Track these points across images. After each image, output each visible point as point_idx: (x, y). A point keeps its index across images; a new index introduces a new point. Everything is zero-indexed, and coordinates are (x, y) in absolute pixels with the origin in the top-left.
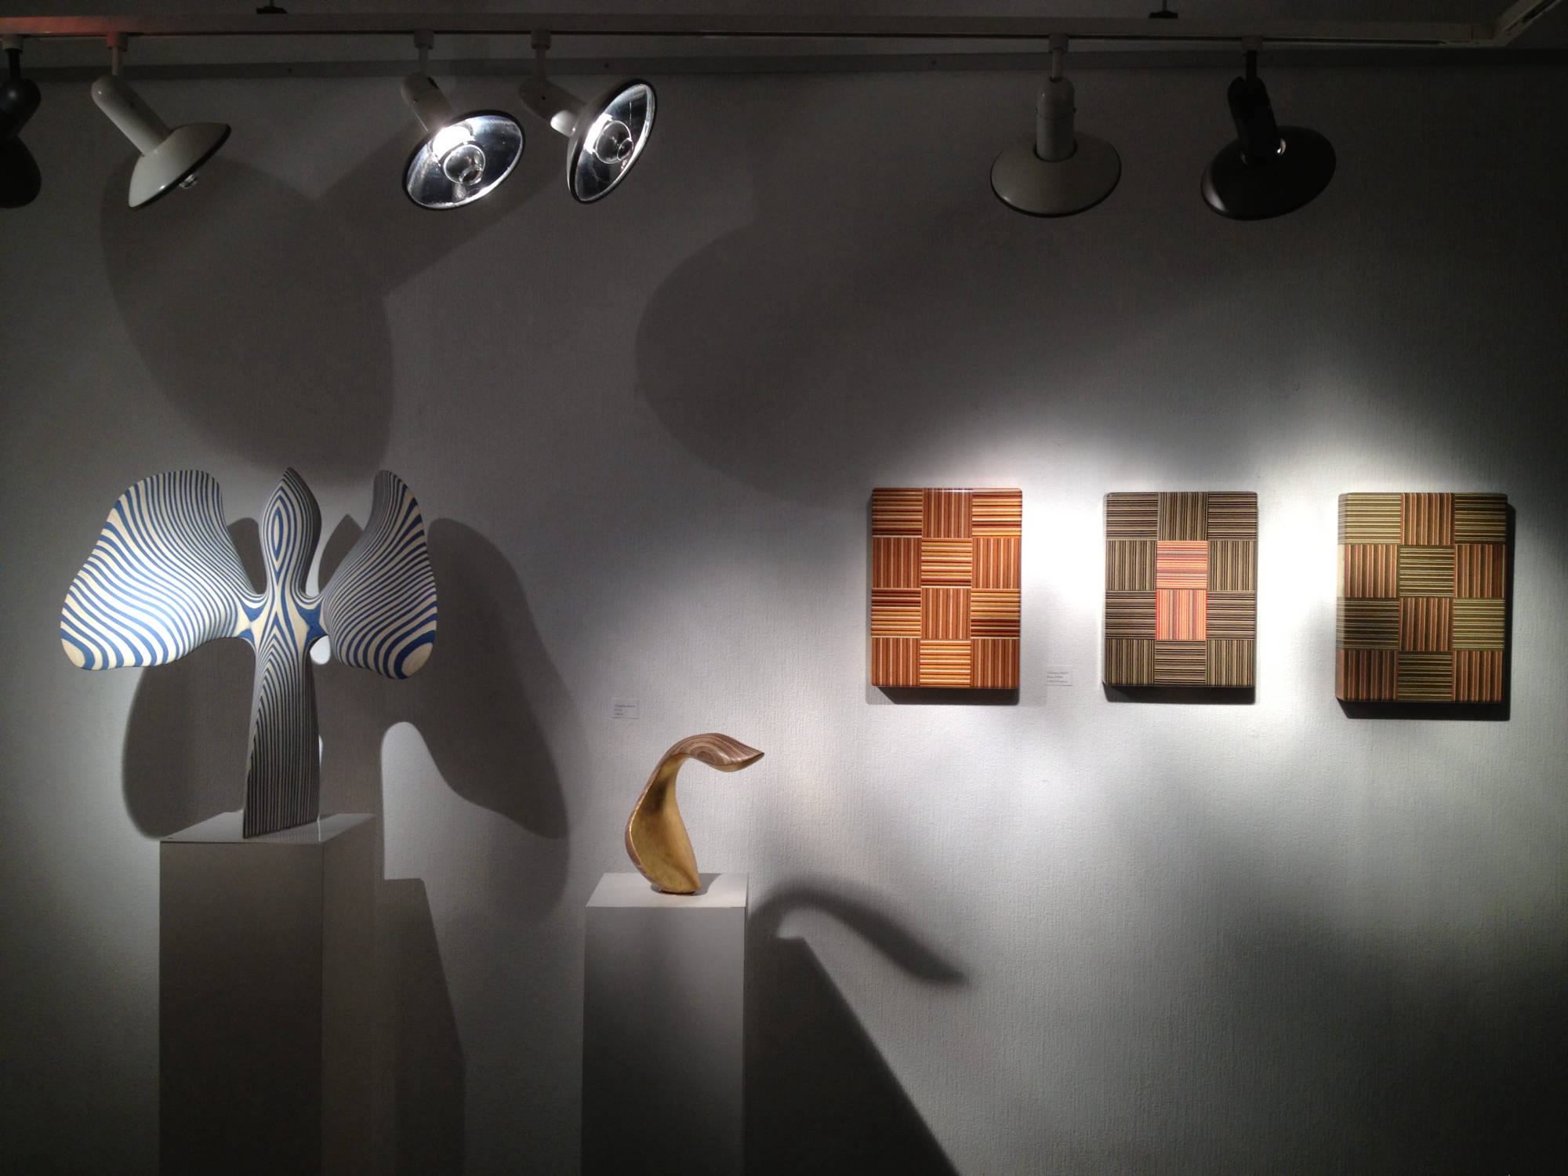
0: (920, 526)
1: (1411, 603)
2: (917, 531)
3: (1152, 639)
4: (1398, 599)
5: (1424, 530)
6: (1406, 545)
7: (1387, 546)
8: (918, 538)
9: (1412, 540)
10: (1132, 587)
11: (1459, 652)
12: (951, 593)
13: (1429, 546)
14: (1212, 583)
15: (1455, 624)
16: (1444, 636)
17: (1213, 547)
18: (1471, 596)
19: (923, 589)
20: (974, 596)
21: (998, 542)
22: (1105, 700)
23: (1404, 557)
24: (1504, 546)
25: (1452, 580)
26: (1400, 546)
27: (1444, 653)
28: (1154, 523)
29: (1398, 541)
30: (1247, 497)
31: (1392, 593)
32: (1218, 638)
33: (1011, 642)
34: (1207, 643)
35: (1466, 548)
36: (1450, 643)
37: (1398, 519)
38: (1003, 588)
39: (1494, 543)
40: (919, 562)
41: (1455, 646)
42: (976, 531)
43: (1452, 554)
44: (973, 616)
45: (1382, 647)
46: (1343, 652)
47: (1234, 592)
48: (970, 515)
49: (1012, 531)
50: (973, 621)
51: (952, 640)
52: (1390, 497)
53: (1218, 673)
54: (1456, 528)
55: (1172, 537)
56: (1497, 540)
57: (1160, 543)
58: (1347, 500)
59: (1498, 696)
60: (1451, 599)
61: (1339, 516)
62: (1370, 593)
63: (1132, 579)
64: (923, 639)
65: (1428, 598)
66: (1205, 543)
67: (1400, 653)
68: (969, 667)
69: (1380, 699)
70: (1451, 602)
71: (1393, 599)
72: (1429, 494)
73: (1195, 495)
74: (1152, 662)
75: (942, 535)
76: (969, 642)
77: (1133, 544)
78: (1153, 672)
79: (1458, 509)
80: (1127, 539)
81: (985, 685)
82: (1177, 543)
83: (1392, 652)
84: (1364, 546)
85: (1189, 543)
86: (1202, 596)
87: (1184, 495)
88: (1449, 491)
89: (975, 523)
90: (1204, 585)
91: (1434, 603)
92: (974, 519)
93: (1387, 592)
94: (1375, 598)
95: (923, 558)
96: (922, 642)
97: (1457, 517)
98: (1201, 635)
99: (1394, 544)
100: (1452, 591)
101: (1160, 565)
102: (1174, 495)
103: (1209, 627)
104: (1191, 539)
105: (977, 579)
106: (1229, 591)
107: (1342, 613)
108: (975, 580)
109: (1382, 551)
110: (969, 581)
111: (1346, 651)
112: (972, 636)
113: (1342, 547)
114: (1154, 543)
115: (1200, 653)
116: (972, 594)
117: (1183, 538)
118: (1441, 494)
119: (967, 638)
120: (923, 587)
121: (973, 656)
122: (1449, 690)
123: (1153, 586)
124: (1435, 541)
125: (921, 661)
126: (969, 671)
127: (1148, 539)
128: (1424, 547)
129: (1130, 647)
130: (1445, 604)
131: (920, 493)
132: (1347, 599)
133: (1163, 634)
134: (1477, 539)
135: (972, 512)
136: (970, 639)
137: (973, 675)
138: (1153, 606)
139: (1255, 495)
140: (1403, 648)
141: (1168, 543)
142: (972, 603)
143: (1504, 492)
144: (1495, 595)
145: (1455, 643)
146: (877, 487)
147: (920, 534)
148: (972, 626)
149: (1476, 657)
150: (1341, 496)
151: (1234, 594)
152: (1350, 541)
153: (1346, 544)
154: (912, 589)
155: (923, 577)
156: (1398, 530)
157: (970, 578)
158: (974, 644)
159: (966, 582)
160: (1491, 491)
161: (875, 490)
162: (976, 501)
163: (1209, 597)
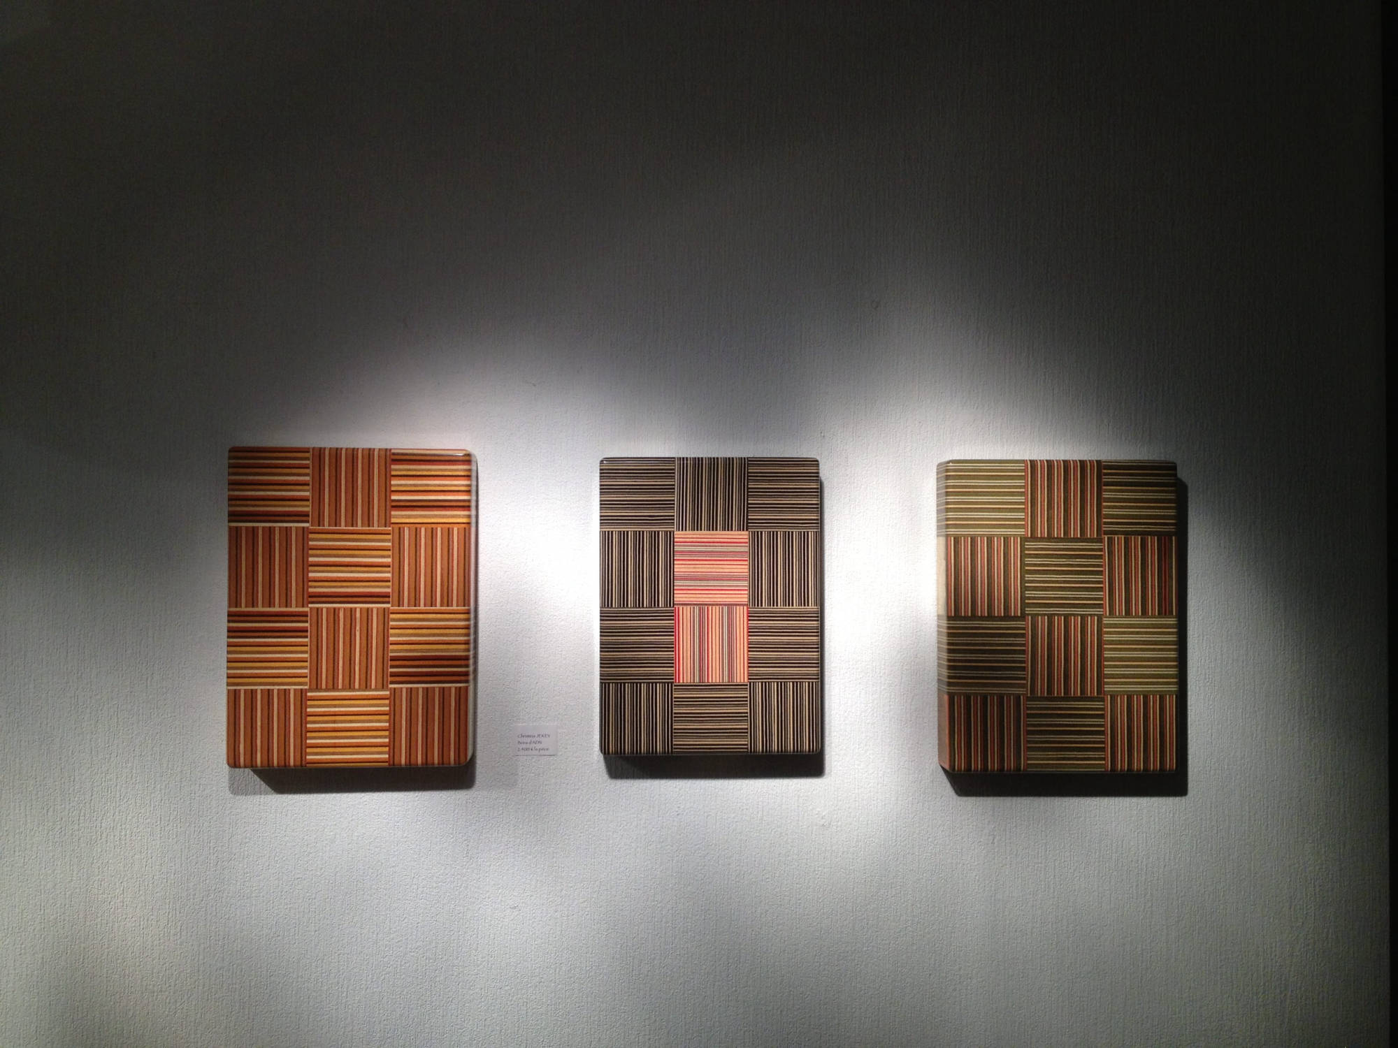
0: (306, 508)
1: (1042, 624)
2: (303, 516)
3: (669, 683)
4: (1023, 617)
5: (1058, 513)
6: (1034, 538)
7: (1007, 539)
8: (303, 528)
9: (1042, 531)
10: (637, 602)
11: (1113, 698)
12: (358, 615)
13: (1067, 539)
14: (755, 598)
15: (1107, 654)
16: (1092, 674)
17: (756, 540)
18: (1128, 613)
19: (311, 608)
20: (394, 620)
21: (433, 533)
22: (606, 776)
23: (1030, 556)
24: (1174, 538)
25: (1101, 589)
26: (1024, 539)
27: (1091, 699)
28: (668, 505)
29: (1021, 532)
30: (804, 465)
31: (1015, 610)
32: (766, 680)
33: (453, 691)
34: (751, 686)
35: (1119, 540)
36: (1100, 684)
37: (1022, 499)
38: (441, 606)
39: (1159, 534)
40: (305, 566)
41: (1107, 688)
42: (396, 517)
43: (1101, 550)
44: (393, 650)
45: (1003, 690)
46: (946, 697)
47: (787, 608)
48: (387, 490)
49: (453, 516)
50: (393, 659)
51: (359, 690)
52: (1010, 466)
53: (767, 734)
54: (1105, 511)
55: (696, 526)
56: (1166, 529)
57: (679, 535)
58: (947, 471)
59: (1171, 763)
60: (1100, 618)
61: (937, 494)
62: (982, 610)
63: (638, 591)
64: (311, 690)
65: (1067, 617)
66: (744, 535)
67: (1028, 699)
68: (387, 733)
69: (1001, 769)
70: (1100, 621)
71: (1015, 618)
72: (1064, 461)
73: (729, 462)
74: (669, 717)
75: (343, 523)
76: (388, 693)
77: (638, 536)
78: (670, 733)
79: (1107, 484)
80: (631, 529)
81: (413, 761)
82: (704, 534)
83: (1018, 698)
84: (973, 539)
85: (720, 535)
86: (741, 614)
87: (713, 462)
88: (1094, 458)
89: (394, 504)
90: (744, 598)
91: (1075, 623)
92: (394, 497)
93: (1007, 608)
94: (990, 617)
95: (311, 559)
96: (309, 694)
97: (1106, 495)
98: (741, 676)
99: (1015, 536)
100: (1100, 606)
101: (679, 568)
102: (698, 462)
103: (752, 663)
104: (724, 529)
105: (400, 592)
106: (780, 607)
107: (945, 639)
108: (396, 595)
109: (998, 546)
110: (386, 596)
111: (951, 697)
112: (392, 683)
113: (942, 540)
114: (670, 536)
115: (739, 702)
116: (392, 616)
117: (712, 527)
118: (1083, 463)
119: (383, 688)
120: (310, 605)
121: (393, 715)
122: (1101, 754)
123: (670, 601)
124: (1075, 531)
125: (308, 726)
126: (387, 740)
127: (661, 529)
128: (1059, 540)
129: (636, 695)
130: (1092, 626)
131: (307, 455)
132: (949, 618)
133: (686, 673)
134: (1134, 528)
135: (391, 485)
136: (387, 689)
137: (393, 746)
138: (671, 631)
139: (815, 463)
140: (1033, 690)
141: (690, 535)
142: (391, 631)
143: (1171, 458)
144: (1164, 612)
145: (1108, 683)
146: (237, 444)
147: (308, 522)
148: (392, 667)
149: (1138, 704)
150: (939, 465)
151: (787, 612)
152: (952, 531)
153: (947, 536)
154: (293, 609)
155: (311, 590)
156: (1021, 515)
157: (389, 590)
158: (394, 698)
159: (383, 597)
160: (1151, 458)
161: (233, 450)
162: (397, 469)
163: (750, 616)
